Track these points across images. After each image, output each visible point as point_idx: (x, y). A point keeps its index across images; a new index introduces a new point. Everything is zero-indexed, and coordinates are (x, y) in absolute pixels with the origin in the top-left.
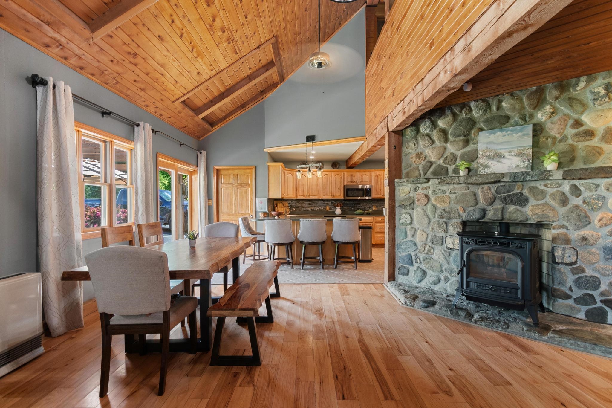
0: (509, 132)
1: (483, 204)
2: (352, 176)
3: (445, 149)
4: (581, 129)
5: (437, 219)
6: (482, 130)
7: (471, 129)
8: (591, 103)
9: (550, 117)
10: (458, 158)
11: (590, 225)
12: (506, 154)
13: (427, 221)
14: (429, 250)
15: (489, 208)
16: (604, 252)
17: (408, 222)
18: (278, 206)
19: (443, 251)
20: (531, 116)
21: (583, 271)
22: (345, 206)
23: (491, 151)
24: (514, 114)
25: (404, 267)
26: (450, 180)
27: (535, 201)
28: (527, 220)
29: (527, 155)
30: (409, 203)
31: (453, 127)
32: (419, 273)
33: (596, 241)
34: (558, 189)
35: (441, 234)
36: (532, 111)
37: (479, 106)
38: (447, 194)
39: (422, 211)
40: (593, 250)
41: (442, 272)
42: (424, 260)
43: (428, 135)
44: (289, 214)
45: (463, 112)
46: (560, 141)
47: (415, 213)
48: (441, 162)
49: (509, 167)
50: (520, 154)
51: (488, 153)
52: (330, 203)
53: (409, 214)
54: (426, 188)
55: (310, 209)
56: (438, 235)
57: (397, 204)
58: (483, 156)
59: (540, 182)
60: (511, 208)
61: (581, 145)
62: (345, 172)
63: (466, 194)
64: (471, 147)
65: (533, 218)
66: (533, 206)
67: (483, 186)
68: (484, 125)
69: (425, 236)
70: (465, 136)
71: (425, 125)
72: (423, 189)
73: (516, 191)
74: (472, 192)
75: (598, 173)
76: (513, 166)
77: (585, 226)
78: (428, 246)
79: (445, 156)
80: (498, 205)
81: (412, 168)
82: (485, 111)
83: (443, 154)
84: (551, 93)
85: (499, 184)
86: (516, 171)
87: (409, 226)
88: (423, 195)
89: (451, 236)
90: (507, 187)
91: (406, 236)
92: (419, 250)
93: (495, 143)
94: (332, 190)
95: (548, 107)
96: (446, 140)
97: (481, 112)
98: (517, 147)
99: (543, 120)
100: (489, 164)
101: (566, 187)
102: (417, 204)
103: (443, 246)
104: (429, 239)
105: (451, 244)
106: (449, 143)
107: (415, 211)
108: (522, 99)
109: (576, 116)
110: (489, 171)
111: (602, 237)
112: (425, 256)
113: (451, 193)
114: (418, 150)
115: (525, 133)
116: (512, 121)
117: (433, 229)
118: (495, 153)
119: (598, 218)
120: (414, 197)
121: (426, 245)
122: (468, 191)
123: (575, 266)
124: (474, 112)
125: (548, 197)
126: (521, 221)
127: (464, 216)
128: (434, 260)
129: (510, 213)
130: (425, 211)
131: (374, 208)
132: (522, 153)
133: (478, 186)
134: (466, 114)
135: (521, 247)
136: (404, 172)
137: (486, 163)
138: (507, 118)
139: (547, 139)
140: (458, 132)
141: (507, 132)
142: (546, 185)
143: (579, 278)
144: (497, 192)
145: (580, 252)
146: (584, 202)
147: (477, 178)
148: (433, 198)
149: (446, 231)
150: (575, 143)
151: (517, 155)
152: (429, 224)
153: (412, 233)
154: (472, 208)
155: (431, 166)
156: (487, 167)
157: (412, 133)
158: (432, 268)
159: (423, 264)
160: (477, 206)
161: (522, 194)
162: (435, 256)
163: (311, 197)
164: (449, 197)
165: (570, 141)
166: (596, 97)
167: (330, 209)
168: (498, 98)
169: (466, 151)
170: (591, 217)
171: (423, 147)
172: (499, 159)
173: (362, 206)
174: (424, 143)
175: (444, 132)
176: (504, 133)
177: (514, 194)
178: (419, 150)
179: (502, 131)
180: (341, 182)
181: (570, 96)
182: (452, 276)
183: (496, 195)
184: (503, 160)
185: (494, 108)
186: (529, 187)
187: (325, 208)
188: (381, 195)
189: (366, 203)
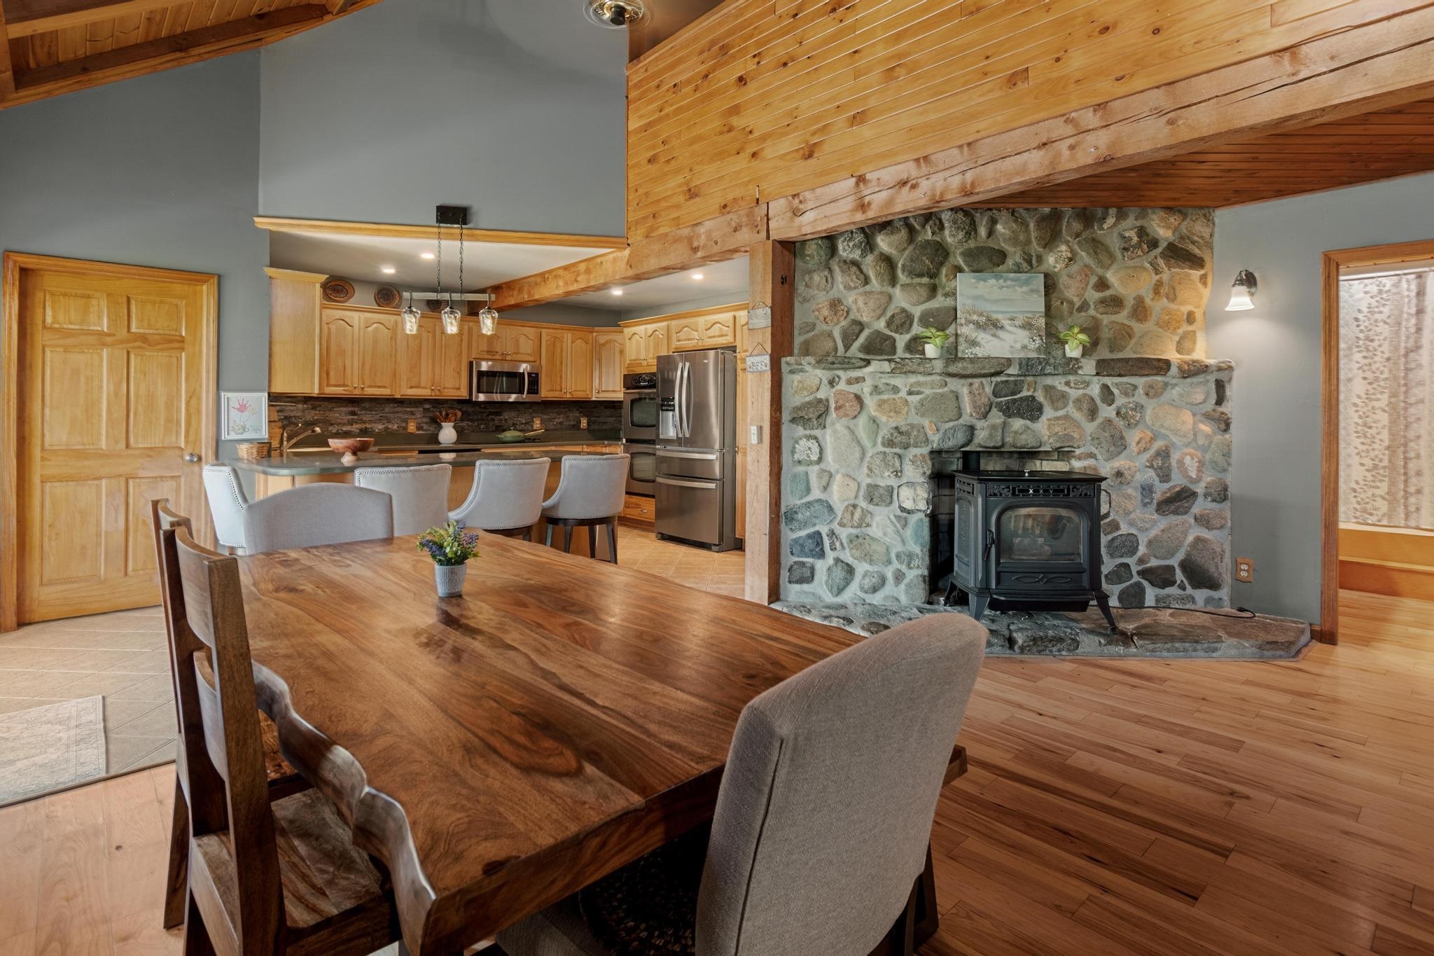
0: (1009, 283)
1: (971, 415)
3: (890, 297)
4: (1107, 293)
5: (880, 448)
6: (960, 270)
7: (941, 264)
8: (1118, 254)
9: (1067, 266)
10: (916, 320)
11: (1125, 452)
12: (1006, 323)
13: (858, 455)
14: (862, 519)
15: (979, 424)
16: (1142, 494)
17: (814, 458)
19: (892, 517)
20: (1040, 259)
21: (1117, 528)
23: (981, 315)
24: (1013, 249)
25: (803, 564)
26: (915, 366)
27: (1052, 411)
28: (1040, 446)
29: (1038, 329)
30: (817, 414)
31: (907, 252)
32: (839, 573)
33: (1133, 477)
34: (1085, 391)
35: (887, 480)
36: (1040, 249)
37: (959, 222)
38: (903, 394)
39: (846, 432)
40: (1130, 491)
41: (889, 562)
42: (851, 541)
43: (855, 263)
45: (928, 227)
46: (1080, 309)
47: (828, 437)
48: (881, 325)
49: (1011, 347)
50: (1027, 326)
51: (975, 317)
52: (419, 411)
53: (816, 438)
54: (859, 380)
55: (357, 428)
56: (882, 483)
57: (786, 416)
58: (969, 322)
59: (1060, 377)
60: (1018, 424)
61: (1106, 319)
62: (473, 325)
63: (942, 395)
64: (939, 302)
65: (1051, 441)
66: (1049, 420)
67: (971, 380)
68: (965, 261)
69: (853, 486)
70: (931, 278)
71: (850, 240)
72: (849, 382)
73: (1025, 393)
74: (952, 392)
75: (1141, 368)
76: (1018, 346)
77: (1120, 453)
78: (859, 510)
79: (889, 314)
80: (996, 417)
81: (816, 332)
82: (968, 234)
83: (885, 310)
84: (1070, 225)
85: (999, 379)
86: (1022, 355)
87: (816, 468)
88: (852, 396)
89: (910, 484)
90: (1012, 386)
91: (808, 490)
92: (838, 519)
93: (987, 300)
94: (434, 374)
95: (1063, 248)
96: (893, 281)
97: (961, 235)
98: (1023, 312)
99: (1056, 270)
100: (979, 339)
101: (1095, 390)
102: (833, 414)
103: (892, 507)
104: (861, 494)
105: (911, 501)
106: (898, 286)
107: (829, 431)
108: (1027, 226)
109: (1099, 271)
110: (979, 352)
111: (1139, 470)
112: (854, 531)
113: (910, 393)
114: (831, 293)
115: (1034, 287)
116: (1010, 262)
117: (871, 470)
118: (989, 319)
119: (1137, 439)
120: (827, 400)
121: (855, 506)
122: (946, 389)
123: (1108, 520)
124: (947, 232)
125: (1071, 404)
126: (1032, 448)
127: (935, 440)
128: (872, 538)
129: (1016, 432)
130: (852, 432)
131: (537, 425)
132: (1031, 324)
133: (963, 381)
134: (933, 233)
135: (1086, 495)
136: (798, 340)
137: (974, 335)
138: (1002, 256)
139: (1062, 303)
140: (918, 267)
141: (1005, 281)
142: (1067, 384)
143: (1113, 539)
144: (995, 394)
145: (1113, 497)
146: (1118, 413)
147: (965, 364)
148: (870, 402)
149: (898, 473)
150: (1099, 316)
151: (1023, 327)
152: (862, 459)
153: (824, 483)
154: (951, 424)
155: (861, 331)
156: (974, 343)
157: (822, 253)
158: (868, 557)
159: (847, 550)
160: (961, 421)
161: (1033, 398)
162: (875, 531)
163: (369, 391)
164: (906, 400)
165: (1092, 312)
166: (1126, 246)
167: (419, 428)
168: (990, 213)
169: (931, 309)
170: (1127, 438)
171: (845, 287)
172: (994, 331)
174: (847, 278)
175: (888, 261)
176: (1001, 281)
177: (1021, 398)
178: (834, 294)
179: (997, 278)
180: (460, 353)
181: (1094, 236)
182: (910, 568)
183: (993, 398)
184: (1000, 333)
185: (983, 231)
186: (1044, 386)
187: (404, 425)
188: (560, 390)
189: (517, 410)
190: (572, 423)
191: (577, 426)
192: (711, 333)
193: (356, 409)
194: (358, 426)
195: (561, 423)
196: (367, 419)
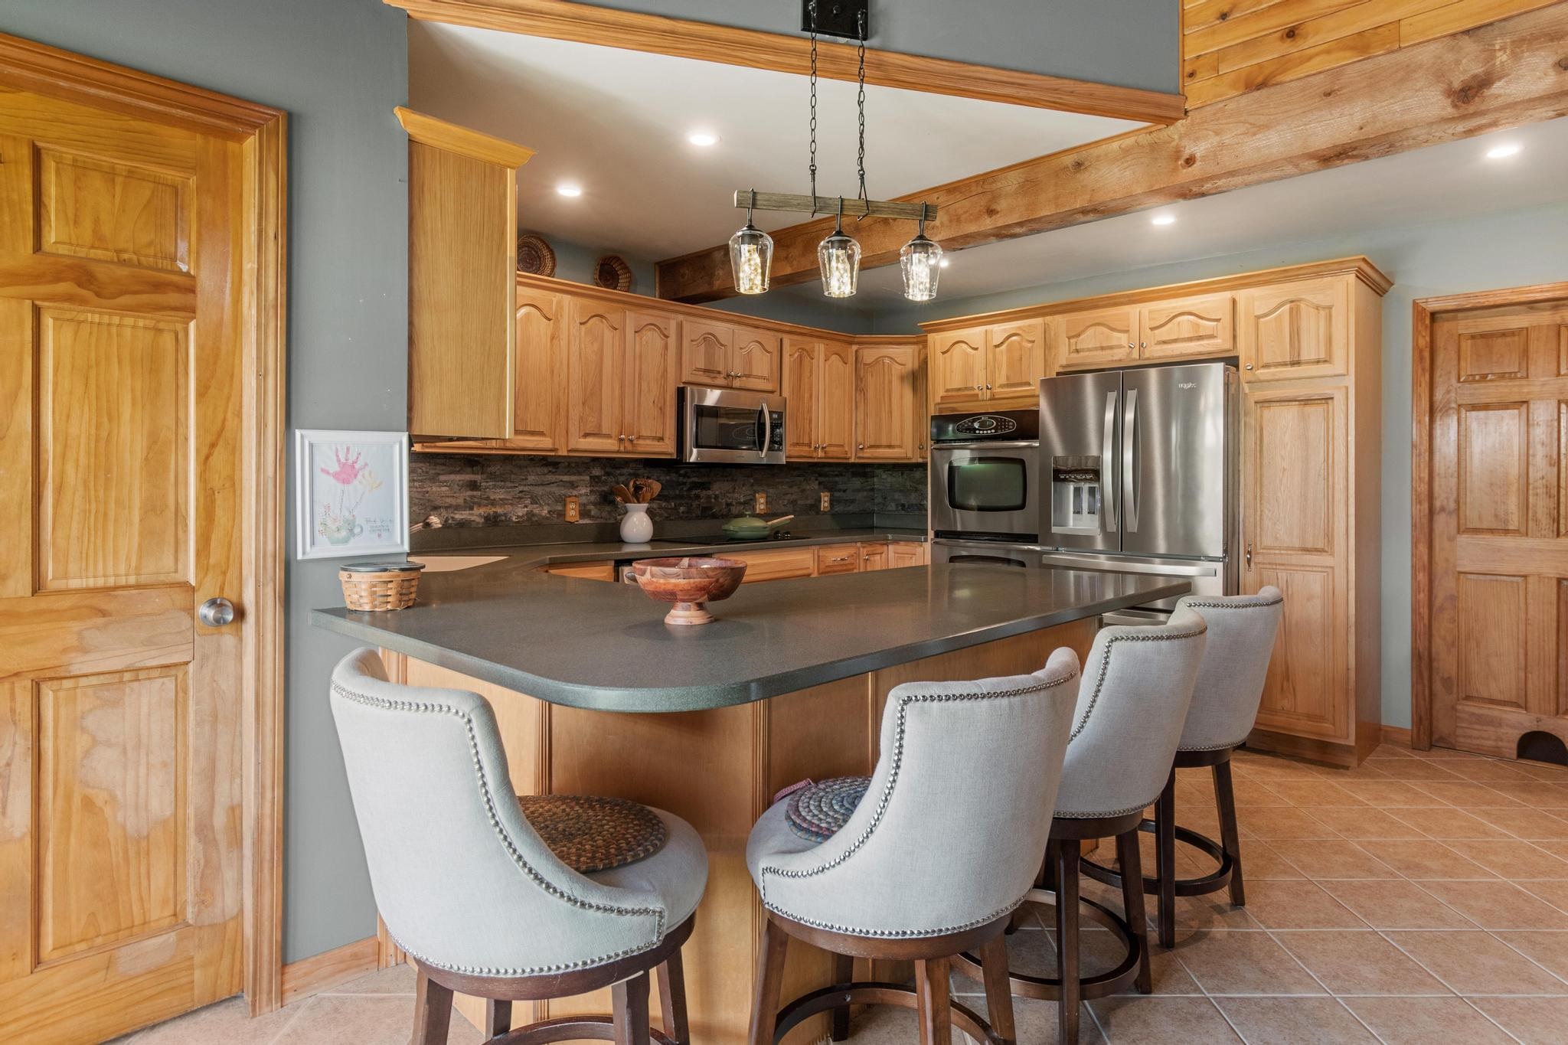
2: (711, 339)
52: (584, 482)
55: (478, 515)
62: (682, 318)
94: (622, 407)
131: (761, 504)
167: (584, 513)
173: (716, 498)
180: (665, 371)
187: (560, 508)
188: (809, 445)
189: (732, 480)
190: (809, 502)
191: (815, 507)
192: (1163, 334)
193: (478, 478)
194: (482, 511)
195: (794, 502)
196: (497, 497)
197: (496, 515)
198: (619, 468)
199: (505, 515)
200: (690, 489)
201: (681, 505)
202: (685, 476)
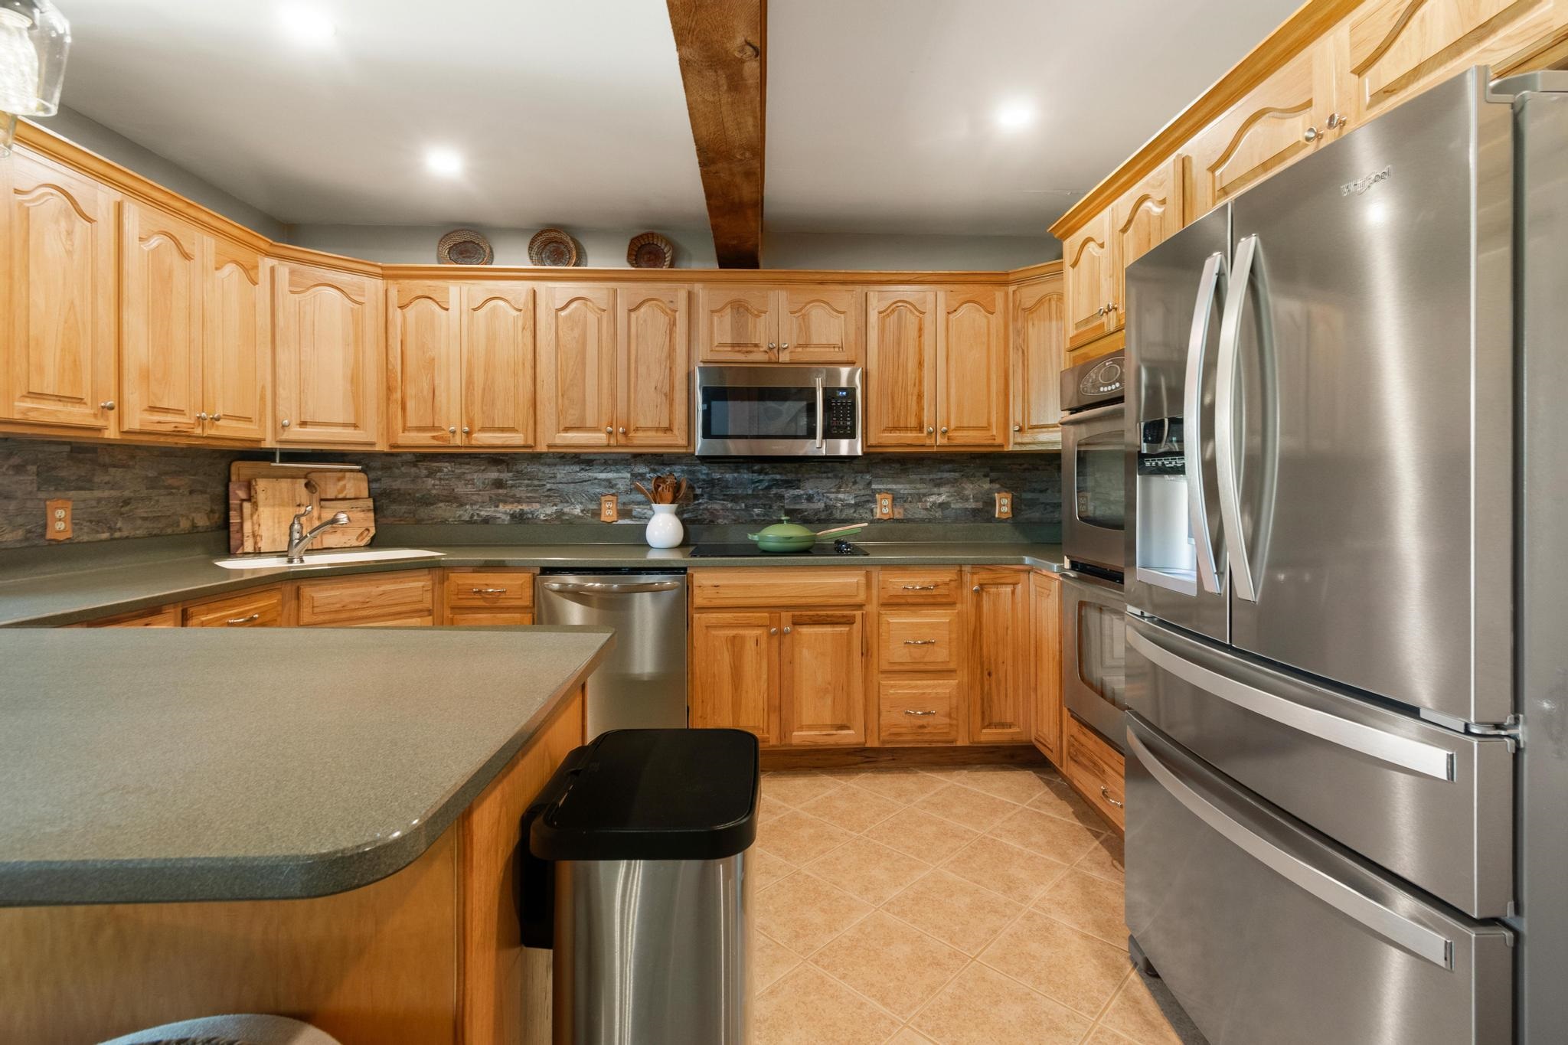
2: (739, 307)
18: (261, 497)
22: (711, 498)
44: (374, 544)
52: (621, 477)
55: (503, 512)
62: (698, 288)
94: (614, 397)
131: (883, 507)
163: (485, 439)
167: (624, 513)
173: (810, 498)
180: (671, 352)
187: (593, 506)
188: (921, 429)
189: (836, 477)
190: (972, 505)
191: (984, 512)
193: (506, 476)
194: (508, 508)
195: (943, 506)
196: (524, 495)
197: (522, 513)
198: (669, 465)
199: (532, 513)
200: (769, 488)
201: (755, 506)
202: (760, 472)
